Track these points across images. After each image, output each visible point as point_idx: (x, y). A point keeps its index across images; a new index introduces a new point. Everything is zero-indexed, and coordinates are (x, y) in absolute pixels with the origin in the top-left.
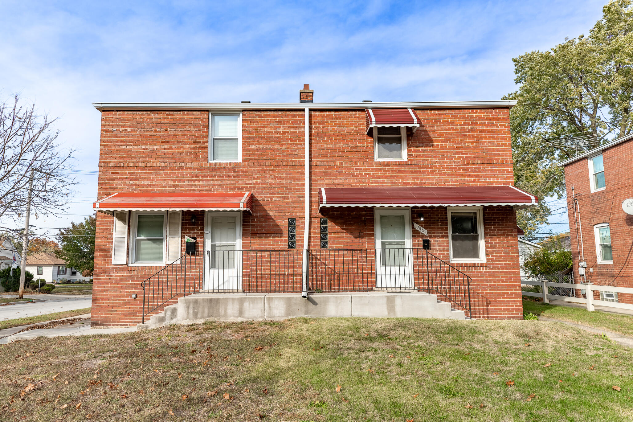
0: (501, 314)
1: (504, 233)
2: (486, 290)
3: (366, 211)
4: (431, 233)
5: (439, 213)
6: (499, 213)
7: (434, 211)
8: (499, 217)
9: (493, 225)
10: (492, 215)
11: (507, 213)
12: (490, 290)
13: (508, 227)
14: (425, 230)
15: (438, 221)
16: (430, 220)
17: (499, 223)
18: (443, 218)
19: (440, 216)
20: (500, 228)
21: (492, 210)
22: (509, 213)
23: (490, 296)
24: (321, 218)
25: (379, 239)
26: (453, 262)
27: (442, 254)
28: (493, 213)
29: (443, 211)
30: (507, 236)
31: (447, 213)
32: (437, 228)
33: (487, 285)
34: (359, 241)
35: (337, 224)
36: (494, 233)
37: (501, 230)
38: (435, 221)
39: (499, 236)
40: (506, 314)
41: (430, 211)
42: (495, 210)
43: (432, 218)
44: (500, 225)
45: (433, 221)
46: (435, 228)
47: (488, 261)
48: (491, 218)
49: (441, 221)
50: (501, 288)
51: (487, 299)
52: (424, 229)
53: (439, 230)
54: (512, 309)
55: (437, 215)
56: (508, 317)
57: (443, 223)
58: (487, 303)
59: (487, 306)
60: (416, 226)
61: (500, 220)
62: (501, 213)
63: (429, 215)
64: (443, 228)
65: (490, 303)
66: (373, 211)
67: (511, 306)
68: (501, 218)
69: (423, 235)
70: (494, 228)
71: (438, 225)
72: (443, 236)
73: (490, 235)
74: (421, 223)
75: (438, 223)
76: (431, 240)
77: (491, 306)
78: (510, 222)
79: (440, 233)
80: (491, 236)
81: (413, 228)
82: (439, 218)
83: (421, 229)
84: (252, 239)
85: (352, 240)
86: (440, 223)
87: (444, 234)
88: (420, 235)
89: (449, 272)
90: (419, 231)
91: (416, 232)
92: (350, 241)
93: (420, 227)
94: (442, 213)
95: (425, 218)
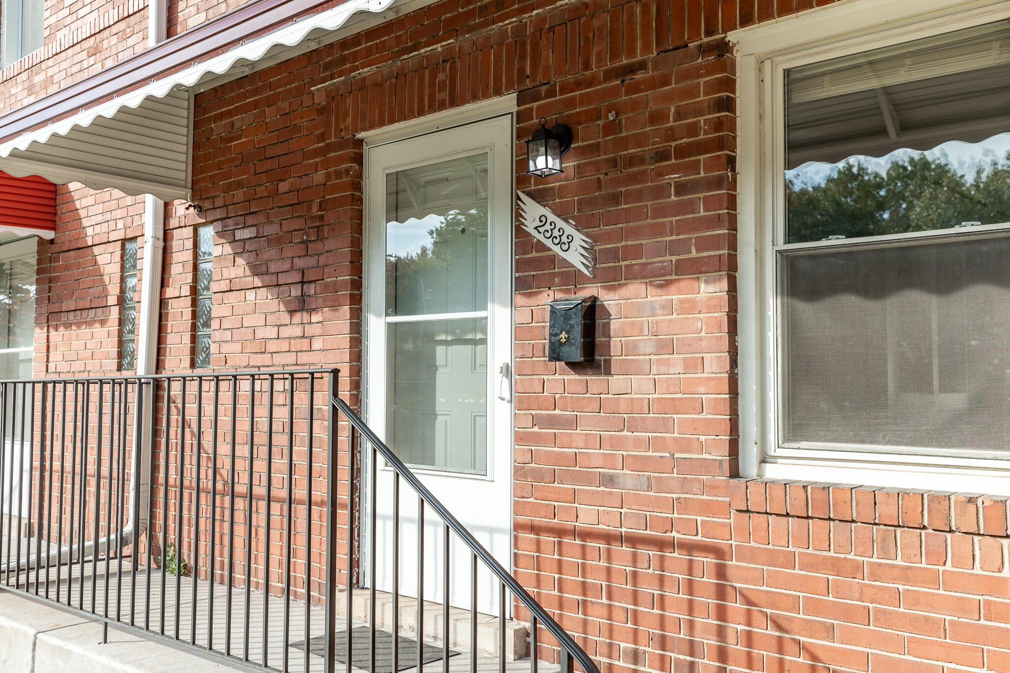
3: (326, 164)
4: (613, 255)
5: (668, 98)
7: (635, 88)
14: (579, 239)
15: (662, 156)
16: (614, 162)
18: (693, 130)
19: (679, 116)
24: (196, 228)
25: (378, 315)
26: (772, 472)
27: (675, 406)
29: (694, 73)
31: (730, 84)
32: (660, 212)
34: (298, 331)
35: (241, 248)
38: (641, 160)
41: (615, 91)
43: (623, 143)
45: (632, 161)
46: (638, 214)
49: (681, 152)
52: (569, 230)
53: (658, 230)
55: (656, 118)
57: (694, 167)
60: (533, 211)
63: (612, 128)
64: (690, 207)
66: (359, 159)
69: (572, 278)
71: (660, 192)
72: (690, 270)
74: (562, 191)
75: (660, 174)
76: (610, 300)
79: (673, 248)
81: (519, 232)
82: (671, 135)
83: (556, 233)
84: (53, 333)
85: (279, 326)
86: (674, 169)
87: (694, 253)
88: (554, 275)
89: (718, 552)
90: (548, 243)
91: (534, 254)
92: (273, 333)
93: (552, 217)
94: (692, 92)
95: (583, 151)
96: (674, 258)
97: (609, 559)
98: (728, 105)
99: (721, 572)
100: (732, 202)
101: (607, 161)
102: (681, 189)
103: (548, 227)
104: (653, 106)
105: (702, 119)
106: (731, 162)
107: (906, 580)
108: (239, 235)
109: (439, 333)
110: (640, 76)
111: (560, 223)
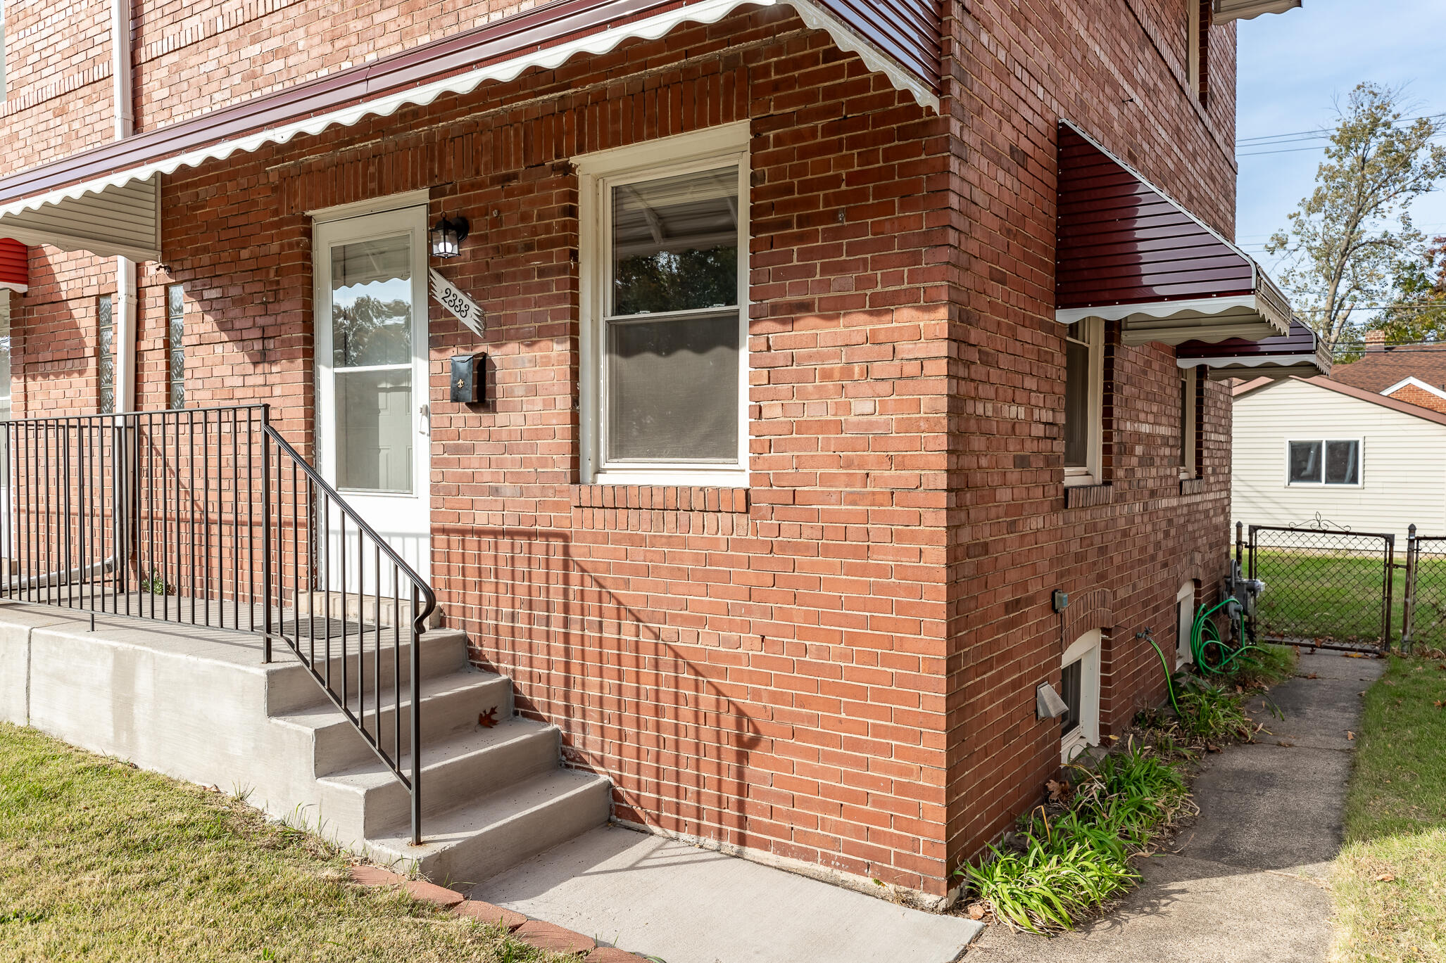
0: (814, 822)
1: (861, 283)
2: (736, 659)
3: (281, 236)
4: (498, 321)
5: (532, 203)
6: (838, 146)
7: (510, 194)
8: (836, 181)
9: (800, 238)
10: (796, 172)
11: (888, 136)
12: (757, 661)
13: (888, 244)
14: (473, 308)
15: (529, 247)
16: (497, 249)
17: (833, 216)
18: (548, 229)
19: (540, 217)
20: (837, 250)
21: (798, 136)
22: (903, 133)
23: (756, 695)
24: (167, 287)
25: (328, 367)
26: (603, 479)
27: (538, 434)
28: (804, 153)
29: (549, 186)
30: (881, 306)
31: (574, 196)
32: (528, 289)
33: (749, 627)
34: (260, 380)
35: (209, 307)
36: (804, 288)
37: (842, 268)
38: (516, 249)
39: (834, 310)
40: (838, 828)
41: (497, 194)
42: (813, 133)
43: (503, 235)
44: (838, 233)
45: (509, 249)
47: (754, 478)
48: (789, 189)
49: (542, 245)
50: (820, 652)
51: (740, 713)
52: (466, 301)
53: (526, 303)
54: (879, 802)
55: (525, 217)
56: (849, 848)
57: (549, 257)
58: (739, 740)
59: (742, 757)
60: (441, 284)
61: (840, 198)
62: (854, 142)
63: (495, 223)
64: (547, 287)
65: (754, 743)
66: (308, 233)
67: (875, 782)
68: (851, 179)
69: (469, 339)
70: (803, 255)
71: (527, 274)
72: (546, 333)
73: (775, 309)
74: (461, 270)
75: (528, 261)
76: (495, 355)
77: (763, 763)
78: (908, 200)
79: (535, 317)
80: (789, 313)
81: (432, 301)
82: (534, 231)
83: (457, 303)
84: (30, 382)
85: (244, 376)
86: (536, 258)
87: (549, 322)
88: (457, 335)
89: (565, 537)
90: (452, 310)
91: (443, 319)
92: (239, 381)
93: (454, 290)
94: (547, 200)
95: (477, 239)
96: (537, 325)
97: (496, 549)
98: (573, 212)
99: (566, 551)
100: (575, 284)
101: (493, 248)
102: (542, 272)
103: (451, 298)
104: (523, 208)
105: (554, 221)
106: (574, 255)
107: (669, 545)
108: (208, 294)
109: (380, 383)
110: (514, 184)
111: (460, 295)
